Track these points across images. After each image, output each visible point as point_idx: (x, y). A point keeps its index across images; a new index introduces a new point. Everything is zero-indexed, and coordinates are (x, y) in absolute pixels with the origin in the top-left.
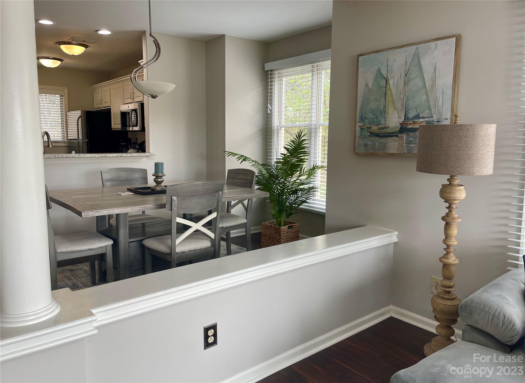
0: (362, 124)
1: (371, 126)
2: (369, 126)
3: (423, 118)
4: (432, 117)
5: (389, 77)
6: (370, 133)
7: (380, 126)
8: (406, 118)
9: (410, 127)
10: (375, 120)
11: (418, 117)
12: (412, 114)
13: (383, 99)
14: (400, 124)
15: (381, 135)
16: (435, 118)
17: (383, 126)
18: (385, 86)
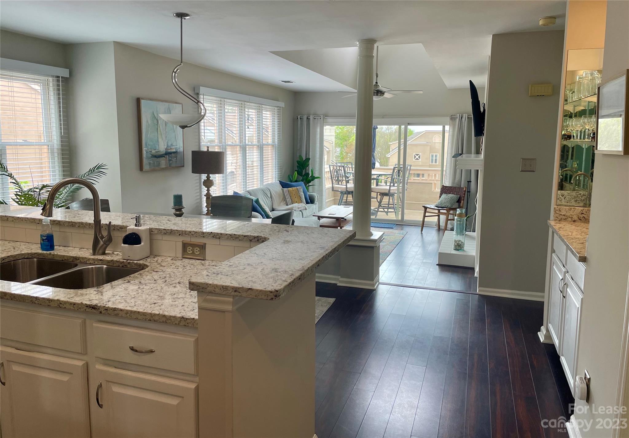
0: (146, 149)
1: (151, 150)
2: (150, 150)
3: (174, 146)
4: (177, 146)
5: (158, 119)
6: (151, 155)
7: (156, 150)
8: (168, 146)
9: (169, 151)
10: (154, 146)
11: (172, 145)
12: (169, 144)
13: (157, 132)
14: (165, 149)
15: (157, 156)
16: (178, 147)
17: (158, 150)
18: (157, 124)
